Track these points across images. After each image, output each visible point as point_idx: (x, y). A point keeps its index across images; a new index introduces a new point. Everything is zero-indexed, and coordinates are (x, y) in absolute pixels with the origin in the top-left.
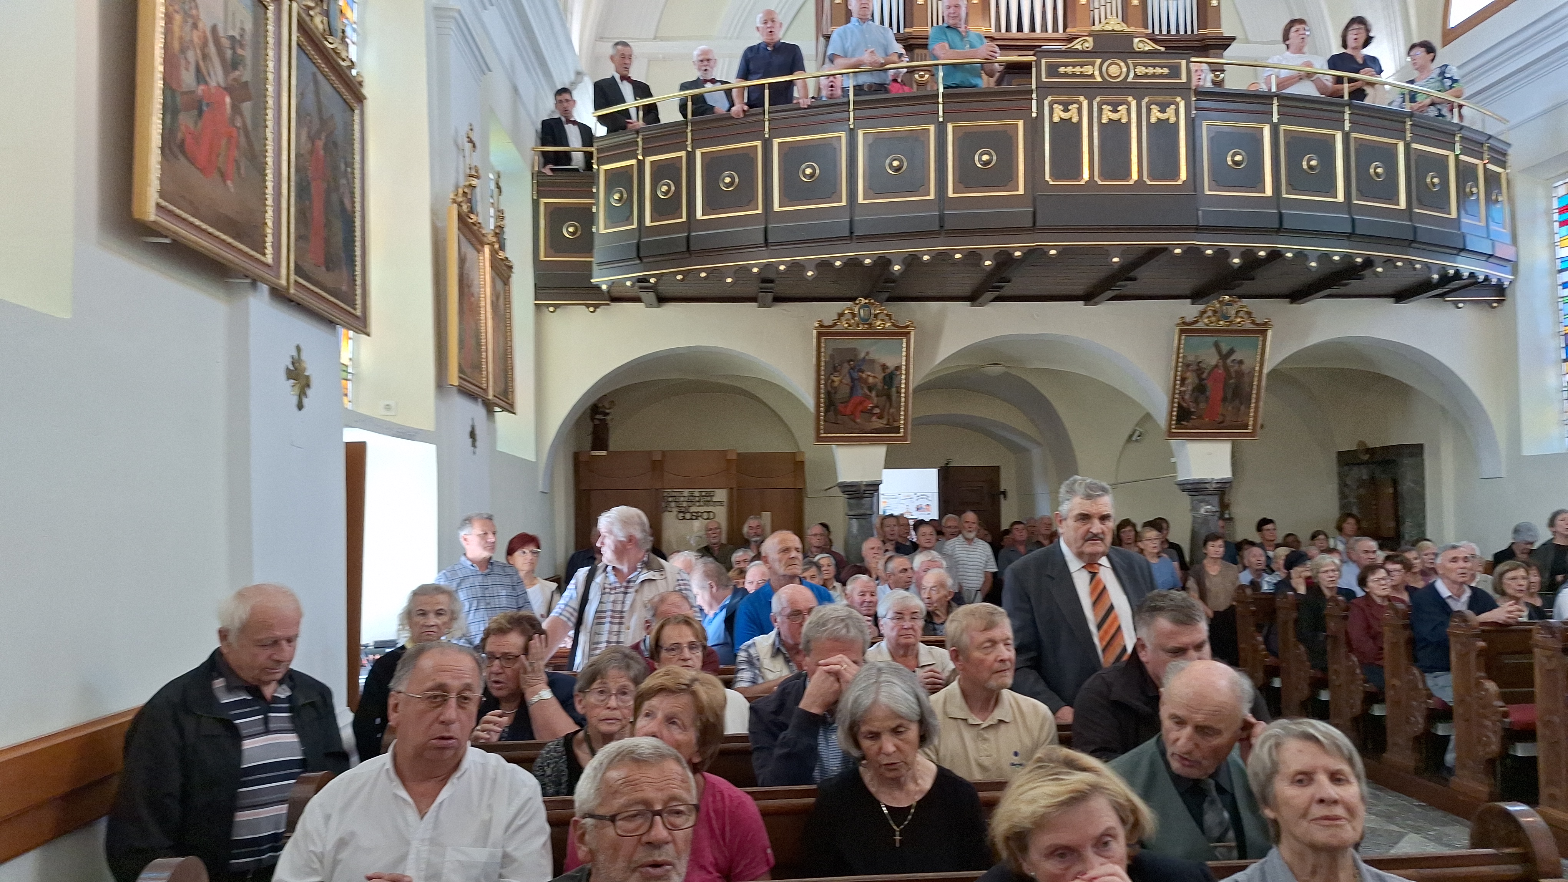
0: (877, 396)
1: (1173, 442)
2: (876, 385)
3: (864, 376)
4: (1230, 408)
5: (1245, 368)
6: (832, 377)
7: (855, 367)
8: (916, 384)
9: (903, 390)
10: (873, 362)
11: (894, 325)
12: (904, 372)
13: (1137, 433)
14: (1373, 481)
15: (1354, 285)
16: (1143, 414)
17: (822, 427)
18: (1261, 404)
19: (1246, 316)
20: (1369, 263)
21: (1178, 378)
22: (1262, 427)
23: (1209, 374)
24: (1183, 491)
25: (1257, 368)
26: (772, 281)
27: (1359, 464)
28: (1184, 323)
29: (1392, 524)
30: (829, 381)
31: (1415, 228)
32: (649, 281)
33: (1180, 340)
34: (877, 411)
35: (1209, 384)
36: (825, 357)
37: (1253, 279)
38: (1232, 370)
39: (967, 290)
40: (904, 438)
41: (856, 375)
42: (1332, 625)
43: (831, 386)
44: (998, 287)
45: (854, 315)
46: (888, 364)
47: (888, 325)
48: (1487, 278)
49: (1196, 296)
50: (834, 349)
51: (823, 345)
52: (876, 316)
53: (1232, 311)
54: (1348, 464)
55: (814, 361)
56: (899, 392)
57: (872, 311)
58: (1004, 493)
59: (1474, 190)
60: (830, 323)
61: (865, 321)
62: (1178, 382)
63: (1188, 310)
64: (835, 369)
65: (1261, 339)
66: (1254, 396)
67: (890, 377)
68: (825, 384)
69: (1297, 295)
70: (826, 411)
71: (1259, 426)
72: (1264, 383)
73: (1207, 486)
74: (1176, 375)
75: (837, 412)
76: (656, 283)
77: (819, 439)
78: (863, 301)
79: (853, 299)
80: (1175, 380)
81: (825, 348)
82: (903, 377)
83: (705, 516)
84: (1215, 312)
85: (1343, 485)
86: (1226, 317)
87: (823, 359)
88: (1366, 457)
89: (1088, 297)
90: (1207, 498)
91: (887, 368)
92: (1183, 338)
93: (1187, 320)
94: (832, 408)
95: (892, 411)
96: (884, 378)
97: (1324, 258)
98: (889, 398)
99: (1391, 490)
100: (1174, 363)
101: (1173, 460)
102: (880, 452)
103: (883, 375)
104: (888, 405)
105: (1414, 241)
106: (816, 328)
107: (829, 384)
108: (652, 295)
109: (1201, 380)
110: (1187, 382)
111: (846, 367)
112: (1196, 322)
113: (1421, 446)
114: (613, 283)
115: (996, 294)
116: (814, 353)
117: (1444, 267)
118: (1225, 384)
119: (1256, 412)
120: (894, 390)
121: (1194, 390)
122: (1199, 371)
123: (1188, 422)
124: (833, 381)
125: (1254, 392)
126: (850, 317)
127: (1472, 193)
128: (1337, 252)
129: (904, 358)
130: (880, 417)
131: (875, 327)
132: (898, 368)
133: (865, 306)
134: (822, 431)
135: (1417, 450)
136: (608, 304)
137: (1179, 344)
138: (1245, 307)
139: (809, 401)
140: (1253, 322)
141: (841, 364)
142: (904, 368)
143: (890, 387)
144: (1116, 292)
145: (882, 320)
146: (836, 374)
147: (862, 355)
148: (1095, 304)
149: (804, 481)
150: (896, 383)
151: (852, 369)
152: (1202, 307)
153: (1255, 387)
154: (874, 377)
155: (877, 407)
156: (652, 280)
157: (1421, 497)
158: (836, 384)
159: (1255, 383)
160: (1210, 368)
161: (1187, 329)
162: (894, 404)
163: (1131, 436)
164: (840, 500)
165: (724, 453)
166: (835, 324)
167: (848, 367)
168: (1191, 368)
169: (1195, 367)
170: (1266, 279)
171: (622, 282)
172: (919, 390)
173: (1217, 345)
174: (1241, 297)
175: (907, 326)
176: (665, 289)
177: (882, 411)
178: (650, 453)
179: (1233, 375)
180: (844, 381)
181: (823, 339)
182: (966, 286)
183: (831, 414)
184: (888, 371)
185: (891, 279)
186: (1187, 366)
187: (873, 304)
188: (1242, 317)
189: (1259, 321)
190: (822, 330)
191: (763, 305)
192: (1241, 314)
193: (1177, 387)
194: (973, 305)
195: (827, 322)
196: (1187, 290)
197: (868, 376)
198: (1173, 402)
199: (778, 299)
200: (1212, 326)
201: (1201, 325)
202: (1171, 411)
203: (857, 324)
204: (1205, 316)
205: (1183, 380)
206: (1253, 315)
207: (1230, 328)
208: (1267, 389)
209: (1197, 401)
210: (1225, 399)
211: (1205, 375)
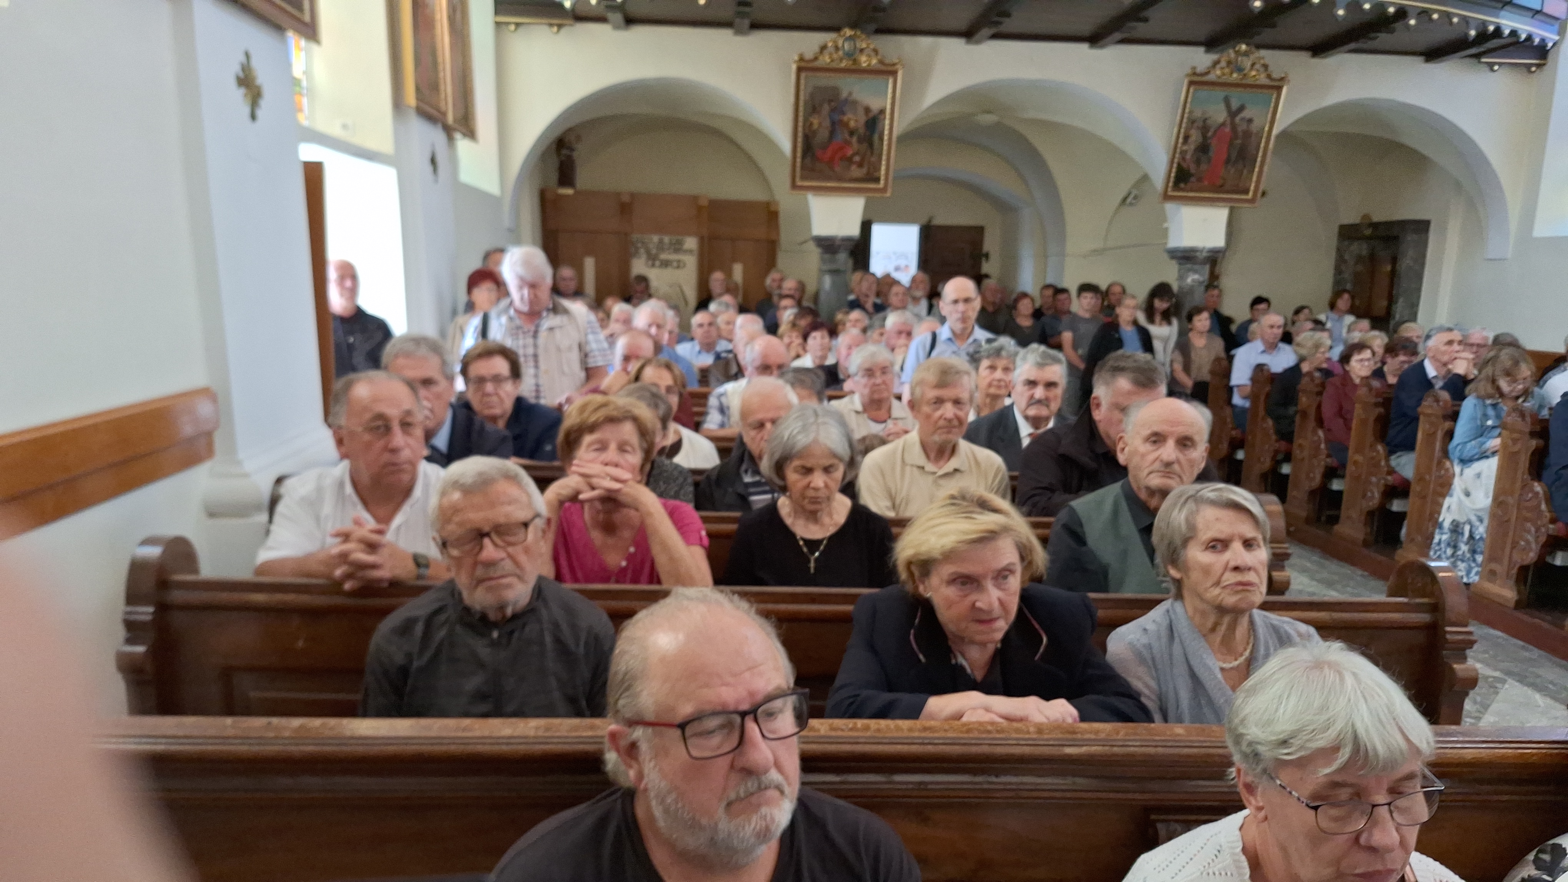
0: (859, 142)
1: (1169, 207)
2: (857, 130)
3: (845, 118)
4: (1232, 171)
5: (1254, 127)
6: (811, 119)
7: (836, 107)
8: (900, 132)
9: (886, 137)
10: (855, 103)
11: (881, 62)
12: (888, 116)
13: (1132, 196)
14: (1372, 258)
15: (1383, 39)
16: (1140, 175)
17: (798, 174)
18: (1266, 168)
19: (1262, 69)
20: (1402, 14)
21: (1182, 135)
22: (1264, 194)
23: (1215, 132)
24: (1173, 258)
25: (1266, 129)
26: (749, 5)
27: (1359, 239)
28: (1195, 74)
29: (1385, 303)
30: (808, 125)
33: (1188, 92)
34: (857, 158)
35: (1214, 143)
36: (804, 95)
37: (1273, 25)
38: (1240, 129)
39: (962, 25)
40: (884, 190)
41: (837, 117)
42: (1304, 400)
43: (810, 129)
44: (996, 23)
45: (837, 48)
46: (872, 107)
47: (874, 61)
48: (1529, 38)
49: (1211, 44)
50: (814, 88)
51: (802, 81)
52: (862, 50)
53: (1247, 63)
54: (1348, 239)
55: (792, 99)
56: (881, 139)
57: (858, 45)
58: (987, 256)
60: (812, 57)
61: (849, 55)
62: (1181, 140)
63: (1200, 58)
64: (814, 110)
65: (1275, 96)
66: (1259, 159)
67: (873, 122)
68: (803, 127)
69: (1322, 48)
70: (804, 157)
71: (1260, 191)
72: (1271, 145)
73: (1198, 254)
74: (1179, 132)
75: (815, 159)
76: (623, 3)
77: (794, 186)
78: (848, 32)
79: (838, 30)
80: (1178, 138)
81: (806, 85)
82: (887, 122)
83: (675, 264)
84: (1229, 63)
85: (1340, 261)
86: (1240, 70)
87: (802, 97)
88: (1368, 232)
89: (1095, 39)
90: (1196, 267)
91: (871, 111)
92: (1191, 90)
93: (1198, 70)
94: (810, 154)
95: (873, 159)
96: (867, 122)
97: (1354, 5)
98: (871, 145)
99: (1389, 268)
100: (1178, 118)
101: (1165, 225)
102: (858, 203)
103: (865, 118)
104: (869, 153)
106: (795, 62)
107: (807, 127)
108: (619, 17)
109: (1204, 136)
110: (1190, 140)
111: (826, 108)
112: (1207, 73)
113: (1427, 223)
115: (993, 31)
116: (793, 91)
117: (1484, 23)
118: (1231, 144)
119: (1259, 177)
120: (876, 137)
121: (1196, 150)
122: (1204, 129)
123: (1186, 184)
124: (812, 124)
125: (1260, 154)
126: (832, 50)
129: (889, 101)
130: (860, 165)
131: (860, 64)
132: (882, 112)
134: (798, 179)
135: (1422, 226)
136: (573, 25)
137: (1187, 97)
138: (1262, 58)
139: (786, 145)
140: (1269, 77)
141: (822, 105)
142: (888, 111)
143: (873, 133)
144: (1124, 36)
145: (869, 56)
146: (817, 116)
147: (844, 95)
148: (1102, 47)
149: (778, 234)
150: (879, 128)
151: (833, 110)
152: (1215, 56)
153: (1262, 149)
154: (855, 120)
155: (857, 153)
157: (1419, 277)
158: (815, 126)
159: (1262, 145)
160: (1216, 126)
161: (1197, 81)
162: (876, 151)
163: (1124, 200)
164: (814, 254)
165: (695, 198)
166: (816, 59)
167: (829, 109)
168: (1196, 125)
169: (1201, 124)
170: (1289, 27)
172: (903, 138)
173: (1227, 101)
174: (1259, 47)
175: (894, 65)
176: (633, 9)
177: (863, 159)
178: (618, 194)
179: (1240, 134)
180: (824, 124)
181: (803, 75)
182: (963, 19)
183: (808, 161)
184: (871, 115)
185: (879, 8)
186: (1192, 122)
187: (859, 37)
188: (1258, 70)
189: (1275, 75)
190: (803, 64)
191: (739, 32)
192: (1257, 66)
193: (1179, 145)
194: (968, 42)
195: (809, 55)
196: (1202, 36)
197: (849, 120)
198: (1172, 162)
199: (756, 26)
200: (1224, 79)
201: (1211, 77)
202: (1170, 172)
203: (841, 60)
204: (1218, 66)
205: (1186, 138)
206: (1270, 69)
207: (1244, 82)
208: (1275, 152)
209: (1198, 162)
210: (1228, 161)
211: (1210, 134)
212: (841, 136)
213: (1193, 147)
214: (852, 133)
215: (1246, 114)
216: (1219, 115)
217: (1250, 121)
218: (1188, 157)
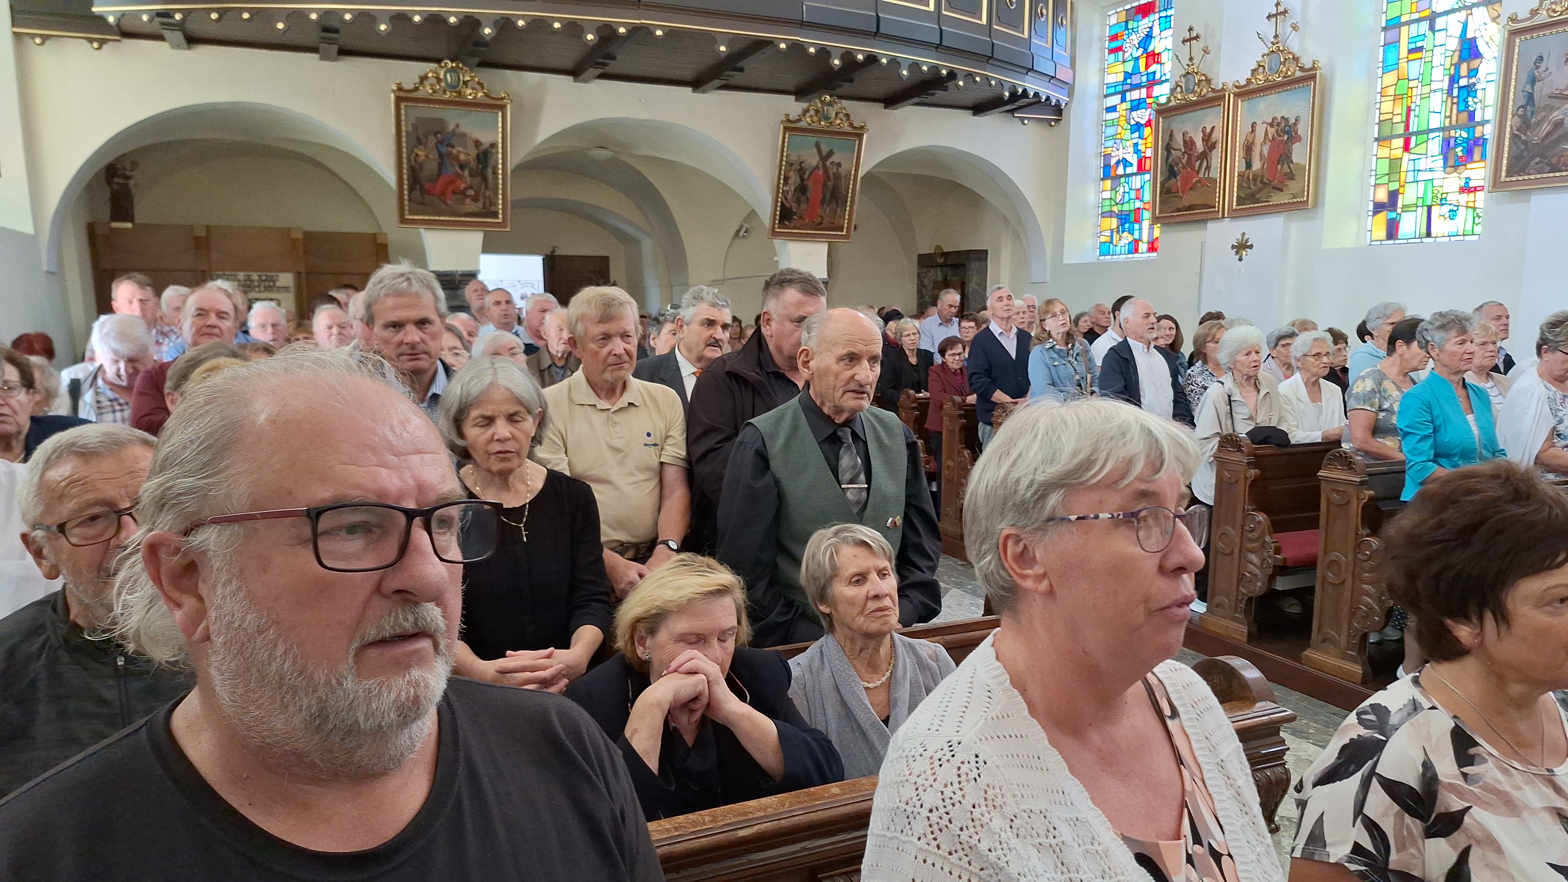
0: (471, 175)
1: (776, 242)
2: (468, 163)
3: (454, 151)
4: (828, 210)
5: (842, 170)
6: (416, 150)
7: (443, 140)
8: (513, 166)
9: (500, 171)
10: (463, 136)
11: (486, 95)
12: (500, 150)
13: (744, 229)
15: (940, 95)
16: (749, 211)
17: (407, 208)
18: (855, 207)
19: (845, 118)
20: (952, 75)
21: (782, 177)
22: (856, 229)
23: (811, 174)
25: (853, 172)
26: (336, 31)
27: (933, 267)
28: (789, 121)
30: (412, 155)
31: (993, 44)
32: (172, 17)
33: (784, 137)
34: (471, 192)
35: (810, 184)
36: (406, 126)
37: (851, 81)
38: (831, 172)
39: (569, 63)
40: (503, 224)
41: (444, 150)
43: (416, 161)
44: (604, 64)
45: (439, 80)
46: (482, 140)
47: (480, 95)
48: (1048, 98)
49: (800, 93)
50: (417, 118)
51: (403, 112)
52: (466, 83)
53: (832, 112)
54: (927, 266)
55: (393, 130)
56: (495, 173)
57: (461, 77)
59: (1044, 11)
60: (412, 87)
61: (453, 87)
62: (782, 181)
63: (792, 106)
64: (419, 141)
65: (857, 142)
66: (849, 199)
67: (485, 156)
68: (409, 159)
69: (891, 100)
70: (411, 190)
71: (853, 227)
72: (857, 188)
74: (780, 174)
75: (424, 192)
76: (184, 20)
77: (403, 220)
78: (450, 64)
79: (438, 61)
80: (779, 179)
81: (407, 116)
82: (500, 156)
84: (817, 111)
85: (921, 286)
86: (827, 118)
87: (403, 128)
88: (941, 261)
89: (697, 83)
91: (481, 144)
92: (787, 135)
93: (791, 118)
94: (418, 186)
95: (488, 193)
96: (478, 156)
97: (915, 66)
98: (485, 179)
100: (778, 160)
101: (775, 253)
102: (476, 238)
103: (476, 152)
104: (483, 186)
105: (990, 58)
106: (393, 91)
107: (413, 160)
108: (179, 36)
109: (802, 178)
110: (790, 182)
111: (432, 141)
112: (800, 120)
113: (986, 252)
114: (124, 14)
115: (600, 71)
116: (393, 121)
117: (1014, 86)
118: (824, 185)
119: (850, 215)
120: (490, 170)
121: (795, 190)
122: (801, 171)
123: (789, 221)
124: (417, 155)
125: (850, 195)
126: (434, 81)
127: (1042, 15)
128: (927, 61)
129: (500, 135)
130: (475, 199)
131: (465, 96)
132: (493, 145)
133: (452, 70)
134: (407, 212)
135: (982, 255)
136: (119, 41)
137: (783, 141)
138: (845, 109)
139: (390, 177)
140: (851, 125)
141: (426, 137)
142: (500, 146)
143: (485, 167)
144: (724, 82)
145: (473, 89)
146: (422, 147)
147: (451, 127)
148: (704, 92)
150: (491, 162)
151: (439, 142)
152: (805, 105)
153: (850, 191)
154: (465, 153)
155: (471, 187)
156: (178, 17)
158: (422, 159)
159: (851, 186)
160: (811, 169)
161: (791, 127)
162: (490, 185)
163: (737, 232)
165: (286, 231)
166: (416, 89)
167: (435, 141)
169: (797, 167)
170: (864, 82)
171: (137, 14)
172: (517, 170)
173: (818, 146)
174: (841, 97)
175: (503, 99)
176: (196, 27)
177: (477, 193)
178: (190, 228)
179: (832, 176)
180: (431, 156)
181: (403, 105)
182: (569, 57)
183: (417, 193)
184: (482, 148)
185: (482, 42)
186: (790, 164)
187: (462, 69)
188: (841, 119)
189: (856, 124)
190: (402, 94)
191: (325, 57)
192: (841, 115)
193: (781, 186)
194: (575, 81)
195: (408, 85)
196: (791, 86)
197: (459, 152)
198: (777, 201)
199: (345, 52)
200: (815, 126)
201: (803, 124)
202: (776, 210)
203: (445, 92)
204: (808, 115)
205: (786, 179)
206: (851, 118)
207: (830, 129)
208: (861, 192)
209: (798, 201)
210: (823, 202)
211: (806, 176)
212: (452, 169)
213: (793, 188)
214: (462, 167)
215: (835, 158)
216: (813, 160)
217: (839, 165)
218: (789, 197)
